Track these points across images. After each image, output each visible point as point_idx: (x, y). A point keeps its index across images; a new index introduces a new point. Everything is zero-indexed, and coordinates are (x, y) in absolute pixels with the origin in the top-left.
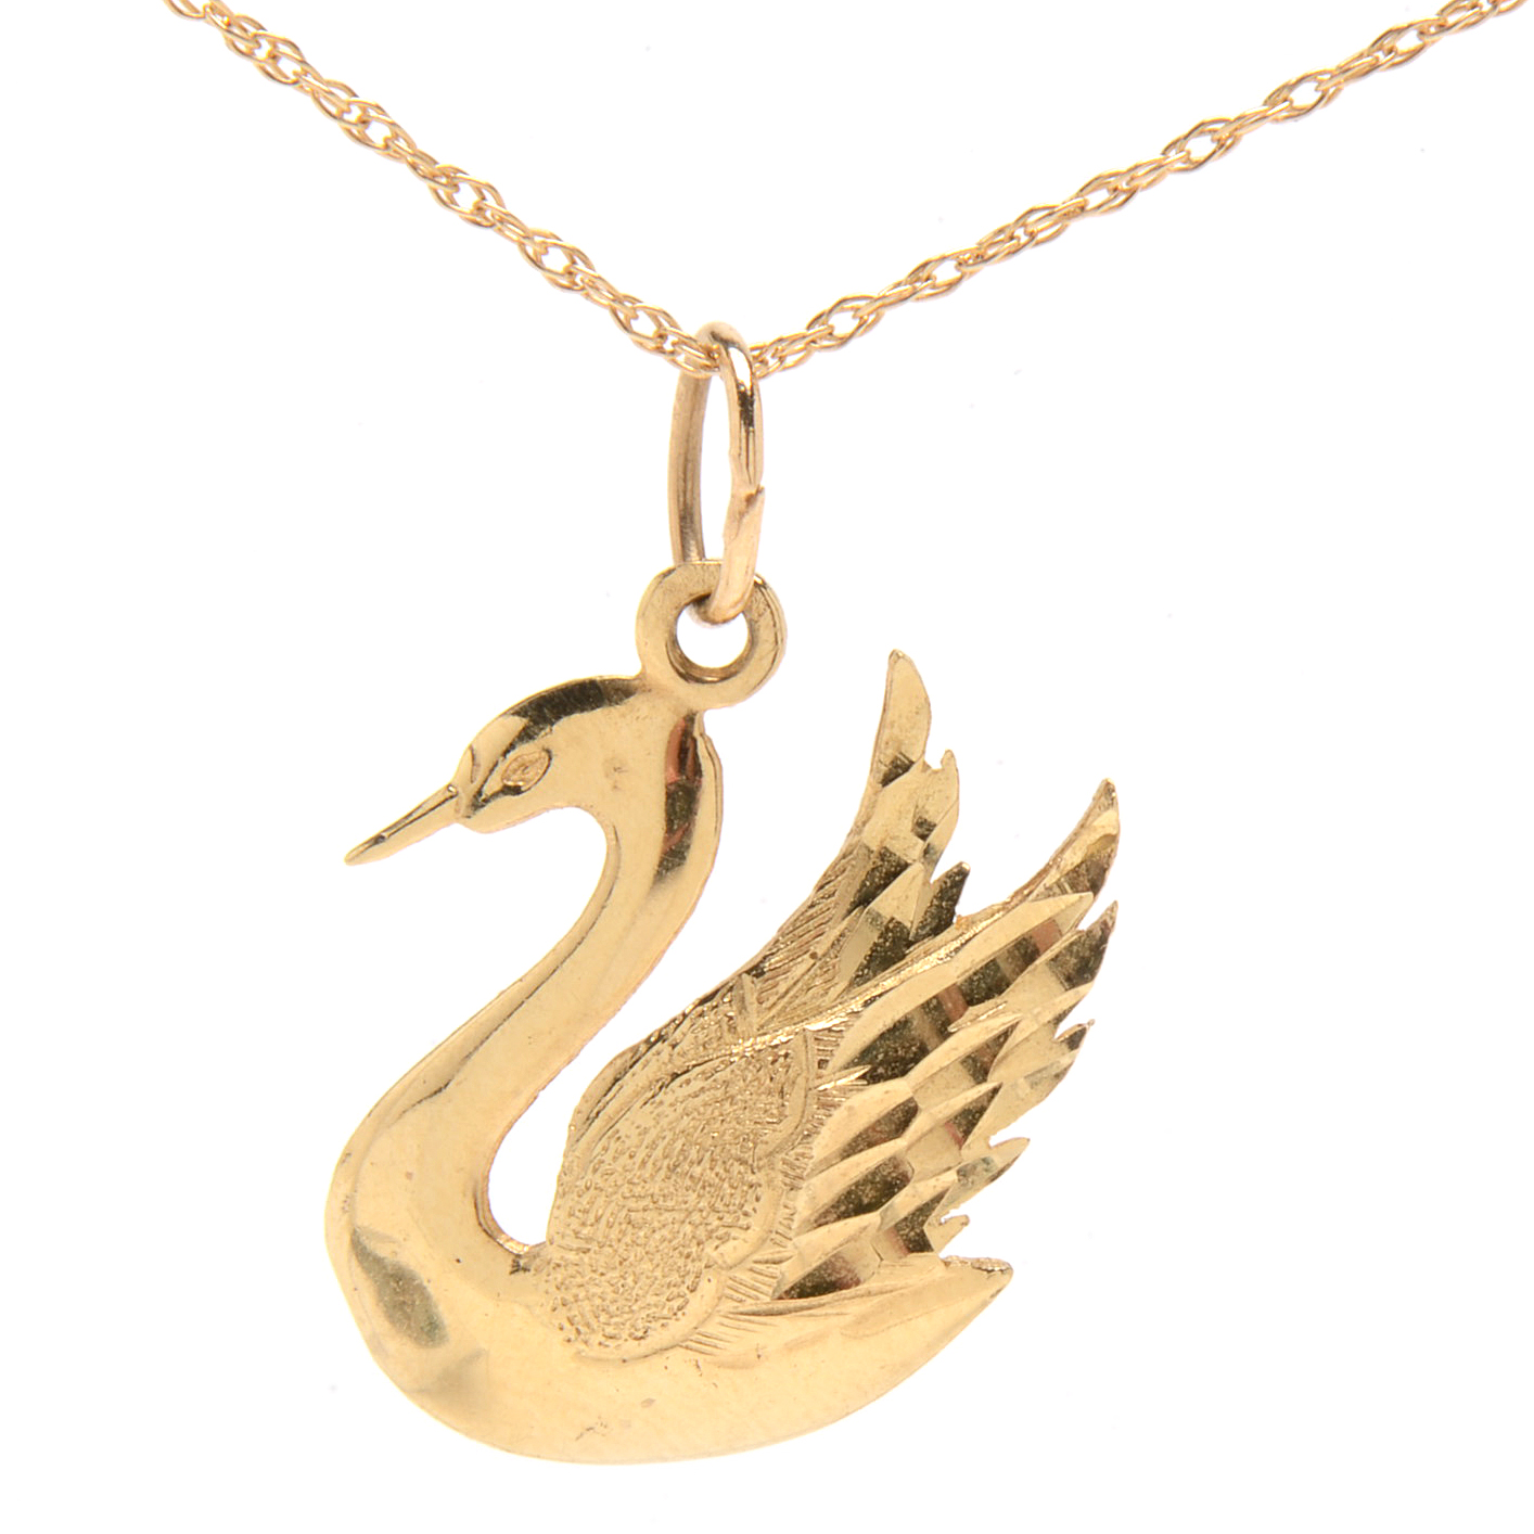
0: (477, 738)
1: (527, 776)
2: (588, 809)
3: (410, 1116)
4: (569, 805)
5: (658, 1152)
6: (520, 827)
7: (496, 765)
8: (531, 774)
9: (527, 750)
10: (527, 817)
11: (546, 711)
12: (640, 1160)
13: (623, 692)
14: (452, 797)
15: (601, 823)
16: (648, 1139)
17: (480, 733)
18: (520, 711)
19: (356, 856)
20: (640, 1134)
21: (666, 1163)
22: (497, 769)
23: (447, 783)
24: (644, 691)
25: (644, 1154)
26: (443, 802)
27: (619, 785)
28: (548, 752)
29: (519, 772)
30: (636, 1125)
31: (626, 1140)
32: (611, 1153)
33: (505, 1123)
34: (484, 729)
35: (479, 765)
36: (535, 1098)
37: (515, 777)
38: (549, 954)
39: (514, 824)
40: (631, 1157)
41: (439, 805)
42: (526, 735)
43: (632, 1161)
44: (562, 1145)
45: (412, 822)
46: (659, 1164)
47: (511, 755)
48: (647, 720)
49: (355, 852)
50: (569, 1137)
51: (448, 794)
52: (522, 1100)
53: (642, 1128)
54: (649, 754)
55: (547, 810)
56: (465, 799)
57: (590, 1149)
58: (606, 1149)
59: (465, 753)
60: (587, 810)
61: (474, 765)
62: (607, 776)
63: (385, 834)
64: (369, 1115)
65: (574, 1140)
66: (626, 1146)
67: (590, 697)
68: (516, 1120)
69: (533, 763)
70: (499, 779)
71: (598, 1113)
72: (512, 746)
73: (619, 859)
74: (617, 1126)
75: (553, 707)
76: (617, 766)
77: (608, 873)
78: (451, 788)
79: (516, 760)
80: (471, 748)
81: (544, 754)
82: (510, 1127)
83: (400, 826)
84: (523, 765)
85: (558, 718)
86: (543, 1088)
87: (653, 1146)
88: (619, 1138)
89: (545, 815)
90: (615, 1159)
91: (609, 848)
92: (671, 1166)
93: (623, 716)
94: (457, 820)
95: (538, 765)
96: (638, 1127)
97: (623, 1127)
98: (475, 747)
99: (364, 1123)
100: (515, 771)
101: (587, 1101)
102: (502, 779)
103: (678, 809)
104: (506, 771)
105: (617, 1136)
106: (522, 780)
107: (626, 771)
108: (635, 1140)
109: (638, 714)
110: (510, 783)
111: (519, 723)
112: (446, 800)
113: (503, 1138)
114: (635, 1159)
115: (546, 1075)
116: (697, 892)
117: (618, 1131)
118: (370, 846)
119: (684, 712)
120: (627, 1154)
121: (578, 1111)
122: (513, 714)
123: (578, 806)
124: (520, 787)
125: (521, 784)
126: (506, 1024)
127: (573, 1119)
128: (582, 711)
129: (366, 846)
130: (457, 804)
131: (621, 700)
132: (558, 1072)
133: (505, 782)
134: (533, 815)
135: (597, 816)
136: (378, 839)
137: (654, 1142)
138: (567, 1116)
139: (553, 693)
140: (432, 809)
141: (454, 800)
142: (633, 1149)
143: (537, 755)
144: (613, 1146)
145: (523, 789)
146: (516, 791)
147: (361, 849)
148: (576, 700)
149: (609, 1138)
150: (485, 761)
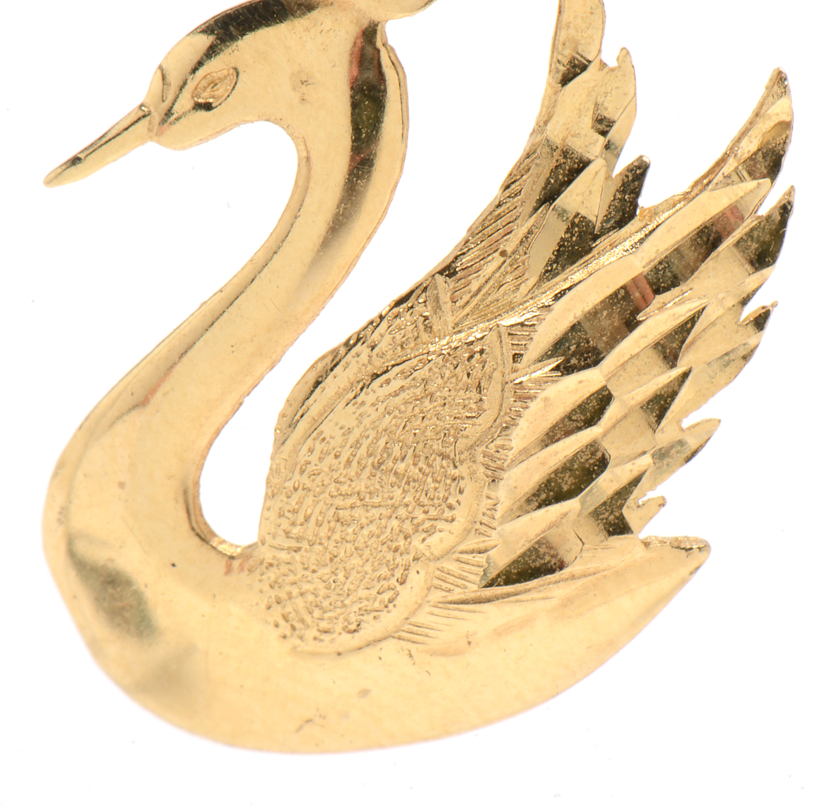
0: (166, 58)
1: (216, 93)
2: (278, 121)
3: (120, 427)
4: (260, 118)
5: (362, 451)
6: (212, 143)
7: (185, 83)
8: (221, 90)
9: (215, 66)
10: (219, 133)
11: (232, 29)
12: (346, 459)
13: (305, 7)
14: (144, 116)
15: (291, 135)
16: (352, 439)
17: (169, 53)
18: (207, 29)
19: (55, 178)
20: (344, 435)
21: (370, 460)
22: (186, 87)
23: (139, 103)
24: (326, 5)
25: (349, 453)
26: (136, 122)
27: (305, 97)
28: (235, 69)
29: (209, 90)
30: (339, 426)
31: (331, 441)
32: (317, 453)
33: (213, 430)
34: (173, 49)
35: (169, 85)
36: (241, 404)
37: (205, 94)
38: (246, 265)
39: (206, 139)
40: (336, 457)
41: (132, 124)
42: (211, 52)
43: (337, 461)
44: (269, 448)
45: (106, 142)
46: (364, 462)
47: (201, 72)
48: (331, 33)
49: (53, 175)
50: (275, 440)
51: (141, 114)
52: (228, 406)
53: (346, 428)
54: (334, 66)
55: (237, 124)
56: (156, 117)
57: (296, 451)
58: (311, 451)
59: (155, 73)
60: (277, 123)
61: (164, 84)
62: (294, 89)
63: (81, 156)
64: (80, 428)
65: (281, 442)
66: (331, 447)
67: (274, 13)
68: (223, 427)
69: (221, 80)
70: (189, 96)
71: (302, 416)
72: (200, 64)
73: (309, 170)
74: (322, 428)
75: (239, 24)
76: (304, 79)
77: (300, 183)
78: (143, 108)
79: (205, 77)
80: (160, 68)
81: (231, 71)
82: (217, 433)
83: (95, 147)
84: (212, 82)
85: (243, 35)
86: (248, 395)
87: (357, 445)
88: (324, 439)
89: (236, 130)
90: (321, 459)
91: (300, 159)
92: (376, 464)
93: (307, 30)
94: (151, 138)
95: (227, 81)
96: (341, 428)
97: (327, 428)
98: (164, 66)
99: (75, 436)
100: (205, 88)
101: (291, 405)
102: (193, 97)
103: (364, 118)
104: (196, 88)
105: (322, 437)
106: (213, 97)
107: (313, 83)
108: (339, 440)
109: (322, 28)
110: (201, 101)
111: (206, 41)
112: (139, 119)
113: (211, 444)
114: (340, 459)
115: (250, 381)
116: (388, 197)
117: (322, 432)
118: (68, 168)
119: (365, 23)
120: (332, 455)
121: (283, 415)
122: (201, 32)
123: (268, 120)
124: (210, 104)
125: (211, 100)
126: (208, 335)
127: (278, 423)
128: (268, 25)
129: (64, 167)
130: (150, 123)
131: (304, 14)
132: (261, 378)
133: (196, 99)
134: (224, 130)
135: (287, 128)
136: (75, 161)
137: (357, 442)
138: (273, 420)
139: (237, 10)
140: (127, 129)
141: (148, 118)
142: (339, 449)
143: (225, 72)
144: (319, 447)
145: (213, 105)
146: (208, 107)
147: (59, 170)
148: (260, 16)
149: (314, 439)
150: (174, 80)
